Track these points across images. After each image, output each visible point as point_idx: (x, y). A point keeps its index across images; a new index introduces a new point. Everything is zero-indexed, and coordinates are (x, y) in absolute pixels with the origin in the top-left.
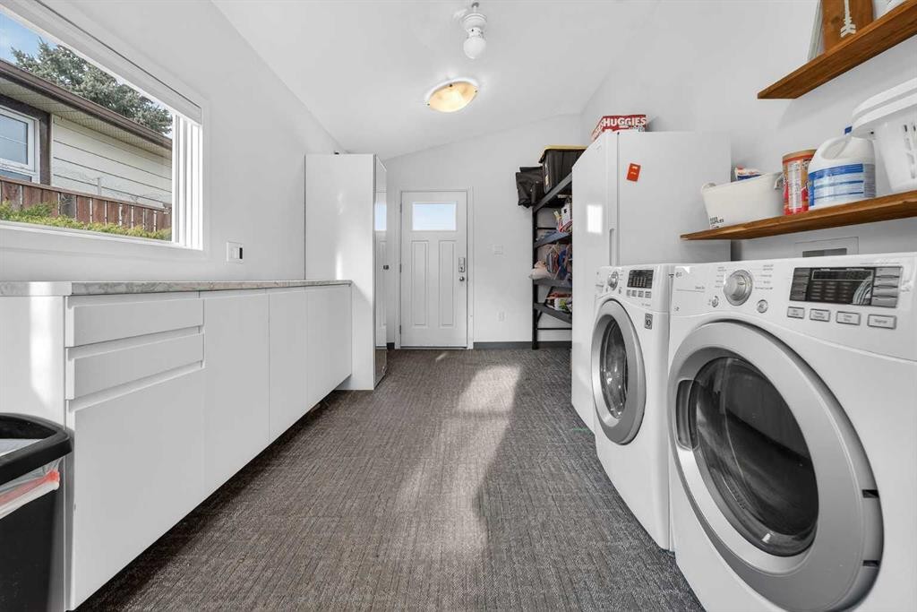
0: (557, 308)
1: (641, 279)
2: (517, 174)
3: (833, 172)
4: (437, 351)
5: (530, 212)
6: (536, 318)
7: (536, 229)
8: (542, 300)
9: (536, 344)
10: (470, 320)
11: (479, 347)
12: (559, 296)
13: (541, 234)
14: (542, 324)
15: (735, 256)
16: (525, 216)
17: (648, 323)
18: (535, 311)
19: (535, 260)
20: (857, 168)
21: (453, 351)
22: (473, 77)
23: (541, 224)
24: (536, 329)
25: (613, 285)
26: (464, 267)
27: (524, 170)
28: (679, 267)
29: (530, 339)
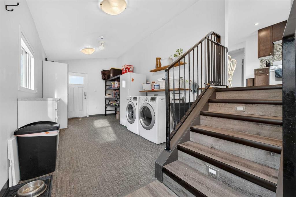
0: (113, 105)
1: (135, 98)
2: (102, 71)
3: (156, 85)
4: (78, 118)
5: (104, 81)
6: (106, 108)
7: (106, 85)
8: (107, 103)
9: (106, 115)
10: (88, 109)
11: (90, 116)
12: (113, 102)
13: (107, 87)
14: (107, 109)
15: (147, 95)
16: (103, 82)
17: (136, 105)
18: (105, 106)
19: (106, 94)
20: (158, 85)
21: (82, 118)
22: (95, 48)
23: (107, 85)
24: (106, 111)
25: (131, 99)
26: (86, 95)
27: (103, 70)
28: (141, 97)
29: (104, 113)
